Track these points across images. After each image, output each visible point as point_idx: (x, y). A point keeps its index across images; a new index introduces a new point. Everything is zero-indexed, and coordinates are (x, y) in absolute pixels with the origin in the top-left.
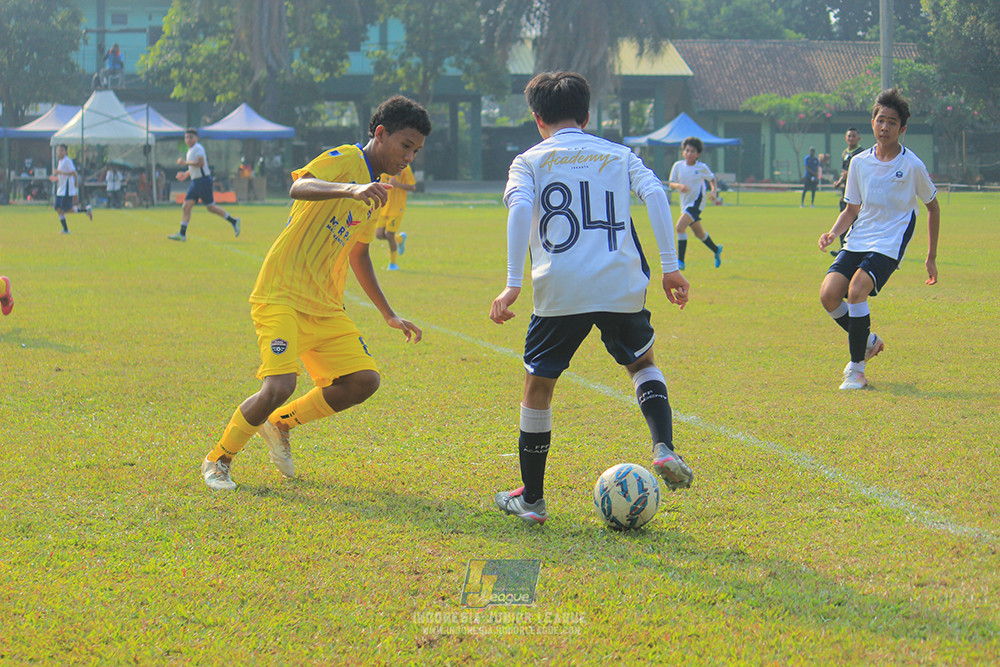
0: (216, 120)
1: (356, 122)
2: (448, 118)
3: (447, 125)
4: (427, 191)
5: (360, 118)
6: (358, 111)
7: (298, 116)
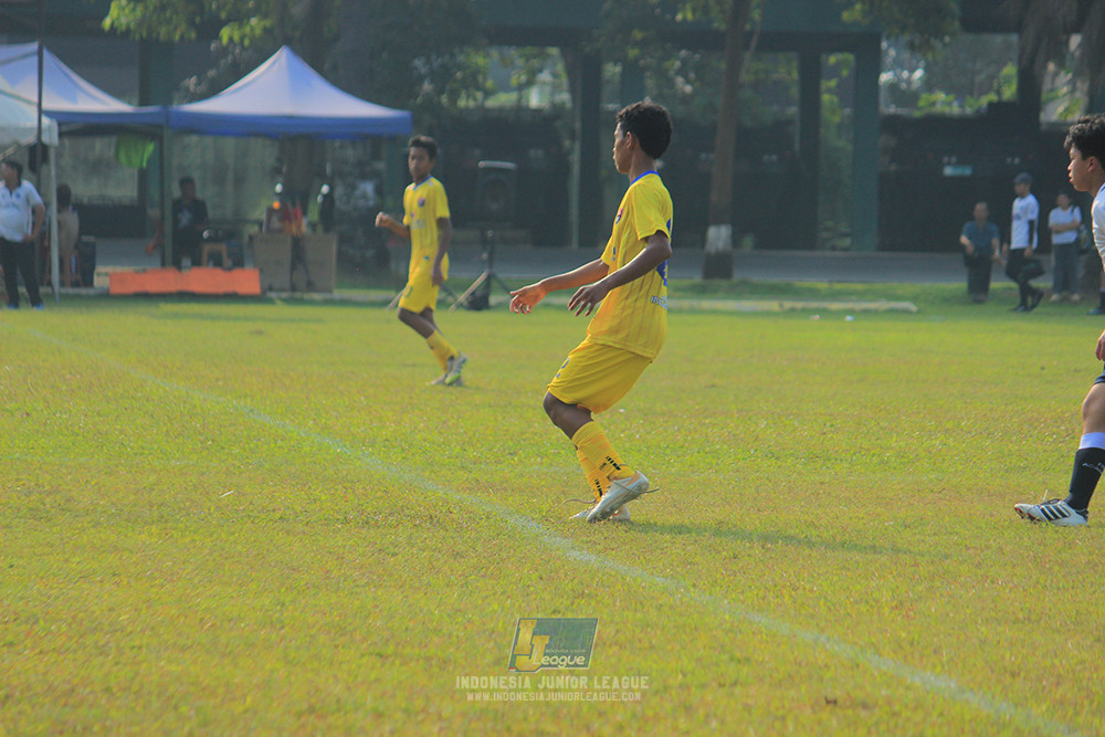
0: (214, 89)
1: (564, 97)
2: (795, 92)
3: (793, 111)
4: (738, 276)
5: (572, 91)
6: (570, 71)
7: (421, 78)
